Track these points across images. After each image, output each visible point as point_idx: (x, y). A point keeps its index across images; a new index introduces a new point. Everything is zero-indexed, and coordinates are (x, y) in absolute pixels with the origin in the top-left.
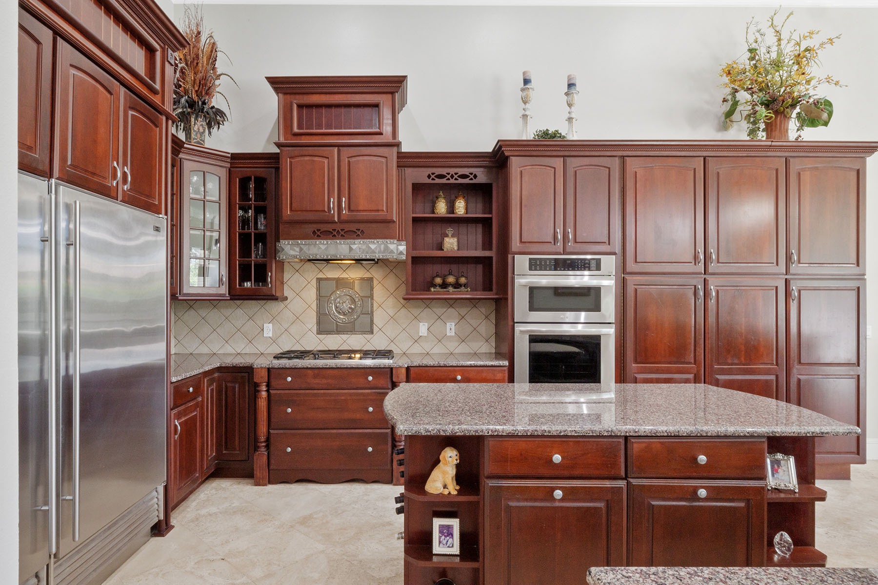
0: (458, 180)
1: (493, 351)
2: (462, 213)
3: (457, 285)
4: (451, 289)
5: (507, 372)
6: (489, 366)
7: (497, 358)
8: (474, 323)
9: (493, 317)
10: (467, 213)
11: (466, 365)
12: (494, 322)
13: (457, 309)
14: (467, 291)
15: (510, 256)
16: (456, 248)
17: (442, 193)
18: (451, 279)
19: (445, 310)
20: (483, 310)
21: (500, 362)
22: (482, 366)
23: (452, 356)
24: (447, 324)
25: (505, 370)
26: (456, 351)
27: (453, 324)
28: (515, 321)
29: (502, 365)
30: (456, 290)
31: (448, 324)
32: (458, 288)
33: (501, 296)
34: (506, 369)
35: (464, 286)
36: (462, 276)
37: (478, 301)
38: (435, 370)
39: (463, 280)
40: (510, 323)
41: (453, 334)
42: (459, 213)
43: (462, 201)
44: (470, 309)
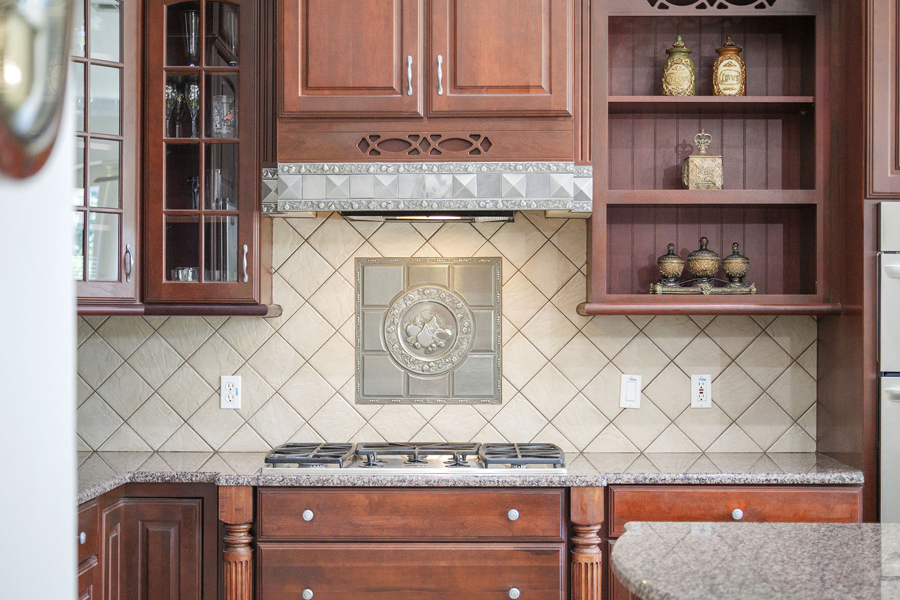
0: (726, 7)
1: (813, 448)
2: (733, 92)
3: (721, 278)
4: (706, 287)
5: (860, 501)
6: (814, 485)
7: (821, 467)
8: (764, 375)
9: (811, 359)
10: (745, 94)
11: (755, 482)
12: (814, 372)
13: (718, 340)
14: (750, 293)
15: (868, 206)
16: (719, 183)
17: (682, 40)
18: (706, 263)
19: (687, 340)
20: (785, 341)
21: (844, 475)
22: (798, 485)
23: (704, 460)
24: (693, 376)
25: (855, 496)
26: (716, 448)
27: (709, 378)
28: (883, 369)
29: (847, 481)
30: (720, 290)
31: (695, 378)
32: (725, 285)
33: (839, 306)
34: (858, 491)
35: (741, 281)
36: (735, 254)
37: (772, 317)
38: (678, 495)
39: (736, 265)
40: (869, 376)
41: (708, 404)
42: (727, 92)
43: (734, 62)
44: (751, 339)
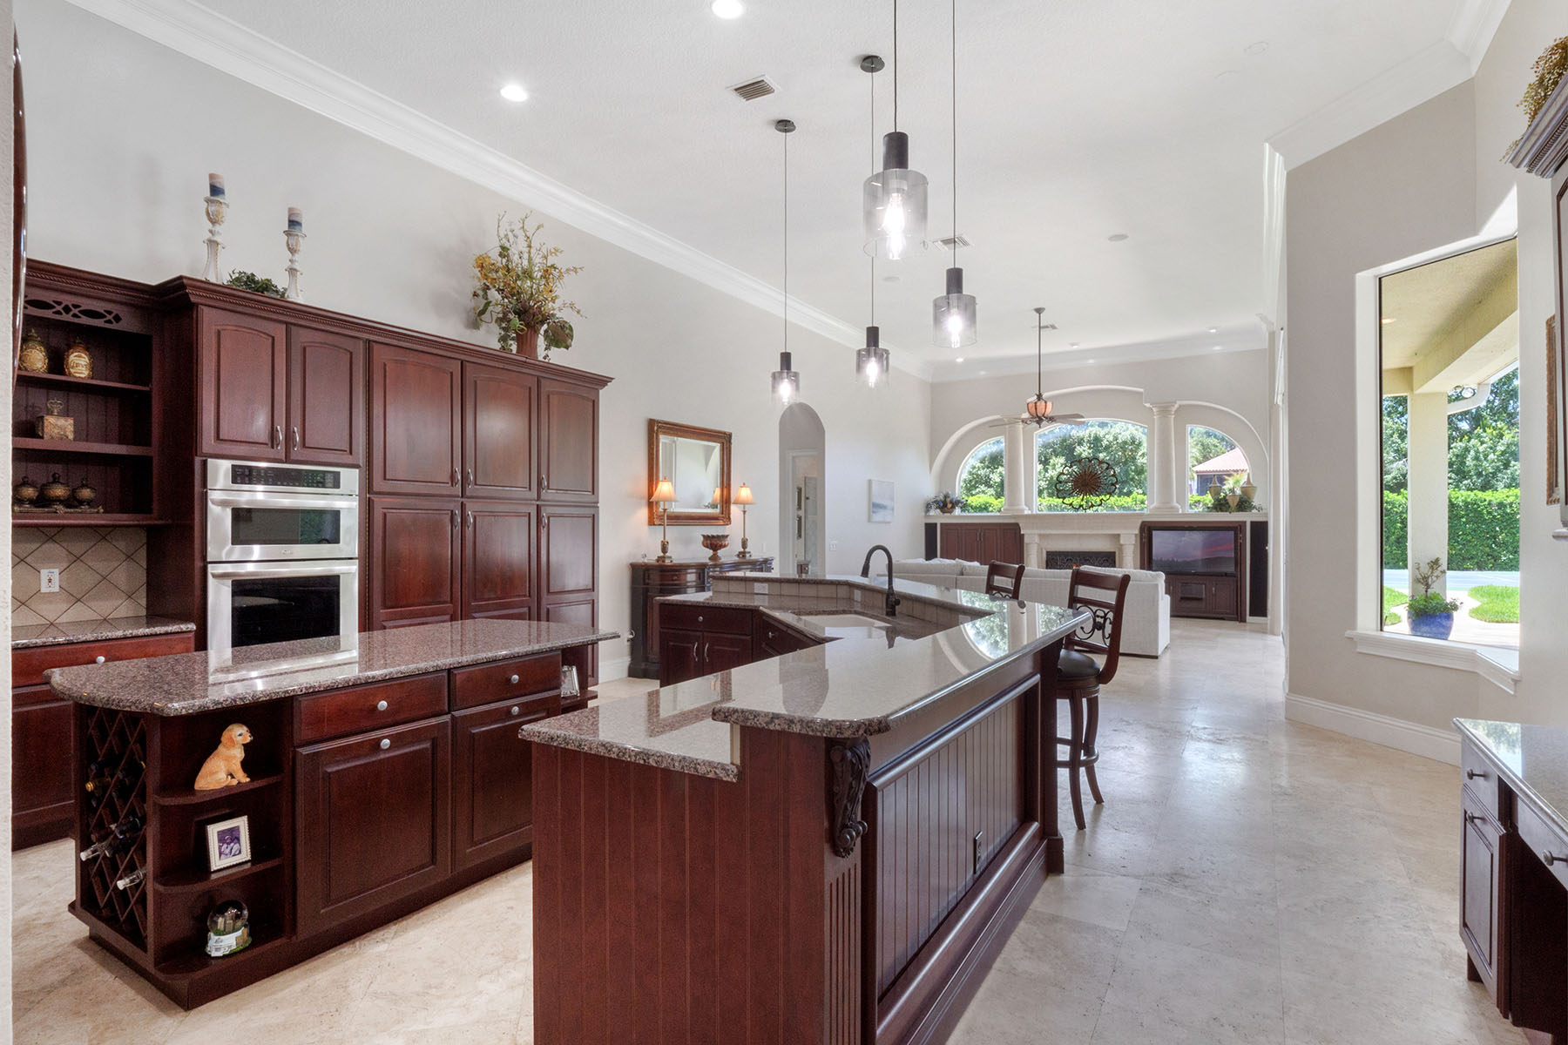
0: (79, 317)
1: (144, 612)
2: (83, 376)
3: (72, 502)
4: (61, 509)
5: (193, 641)
6: (160, 634)
7: (150, 624)
8: (102, 567)
9: (142, 556)
10: (92, 379)
11: (114, 637)
12: (144, 564)
13: (65, 544)
14: (98, 512)
15: (198, 460)
16: (71, 437)
17: (36, 333)
18: (59, 491)
19: (38, 545)
20: (122, 545)
21: (182, 626)
22: (148, 636)
23: (52, 627)
24: (42, 571)
25: (189, 638)
26: (64, 619)
27: (57, 571)
28: (209, 560)
29: (184, 629)
30: (69, 510)
31: (44, 573)
32: (76, 507)
33: (170, 522)
34: (191, 635)
35: (88, 504)
36: (83, 486)
37: (112, 529)
39: (86, 493)
40: (198, 564)
41: (57, 589)
42: (78, 375)
43: (83, 355)
44: (92, 544)
